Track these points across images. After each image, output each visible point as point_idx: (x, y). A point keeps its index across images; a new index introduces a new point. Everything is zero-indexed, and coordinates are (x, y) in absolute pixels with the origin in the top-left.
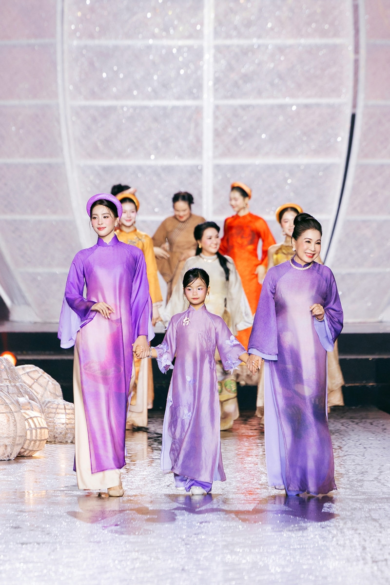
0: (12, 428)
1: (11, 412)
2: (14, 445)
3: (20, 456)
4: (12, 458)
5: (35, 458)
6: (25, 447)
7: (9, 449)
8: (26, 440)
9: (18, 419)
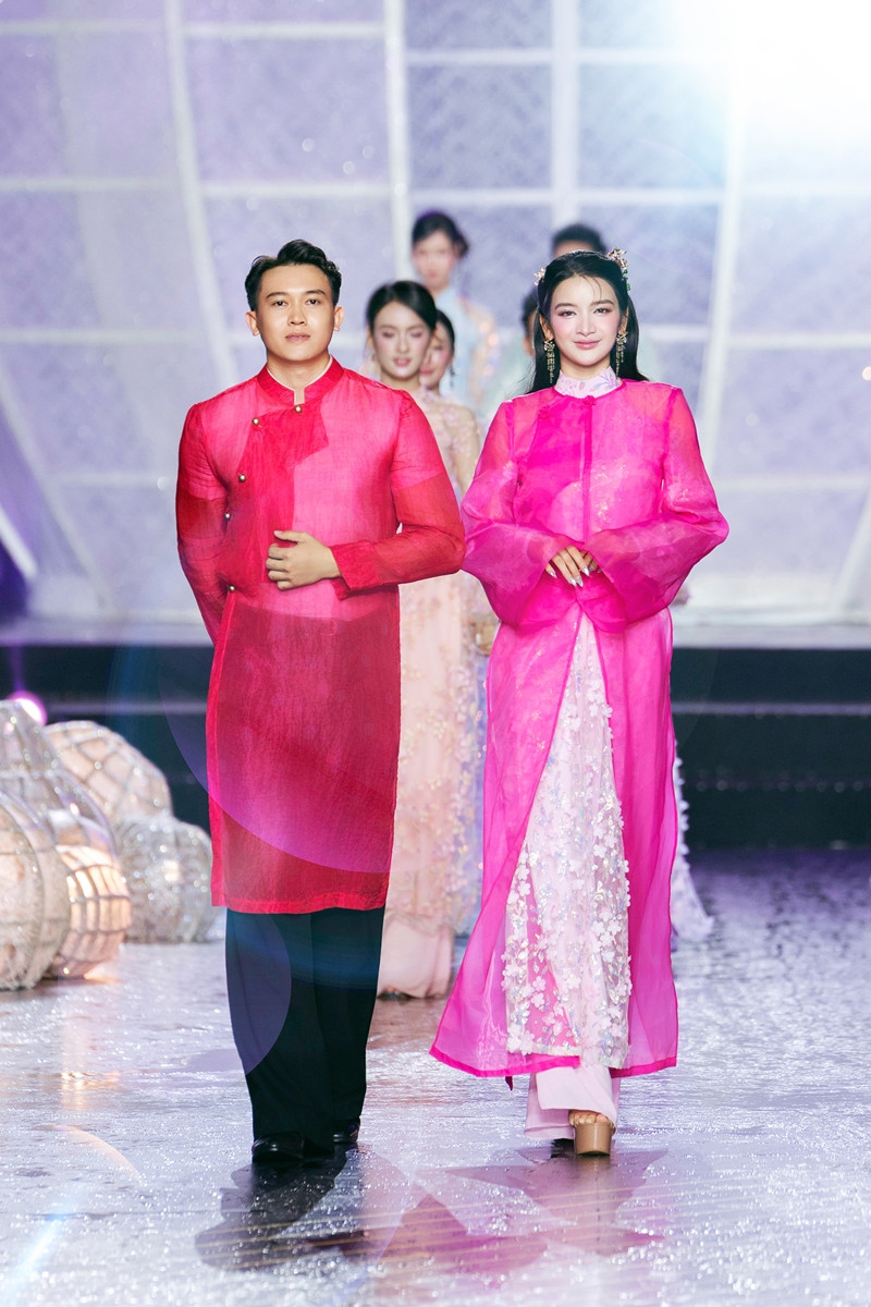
0: (31, 895)
1: (29, 851)
2: (35, 944)
3: (50, 979)
4: (29, 982)
5: (93, 983)
6: (66, 950)
7: (21, 957)
8: (68, 931)
9: (48, 871)
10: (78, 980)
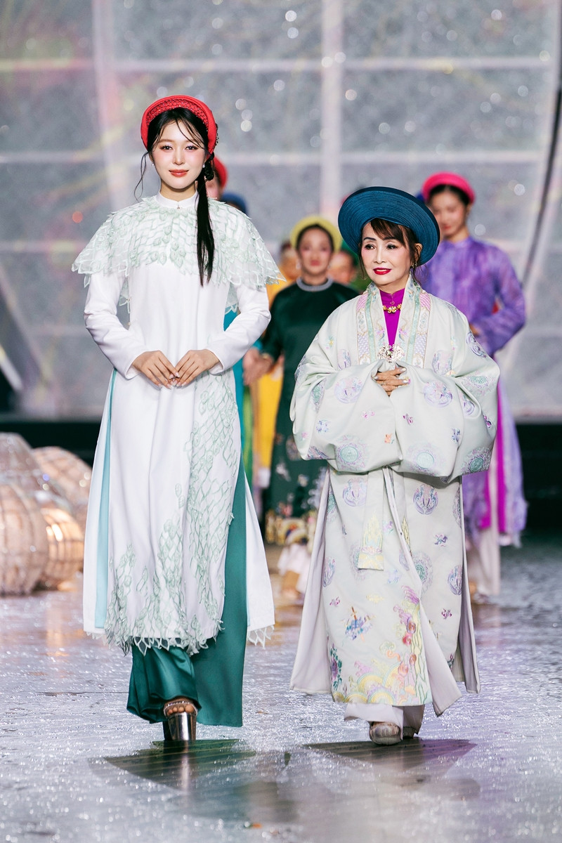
0: (27, 537)
1: (26, 511)
2: (31, 566)
3: (40, 588)
4: (28, 589)
5: (63, 591)
6: (48, 571)
7: (22, 574)
8: (48, 559)
9: (36, 523)
10: (55, 589)
